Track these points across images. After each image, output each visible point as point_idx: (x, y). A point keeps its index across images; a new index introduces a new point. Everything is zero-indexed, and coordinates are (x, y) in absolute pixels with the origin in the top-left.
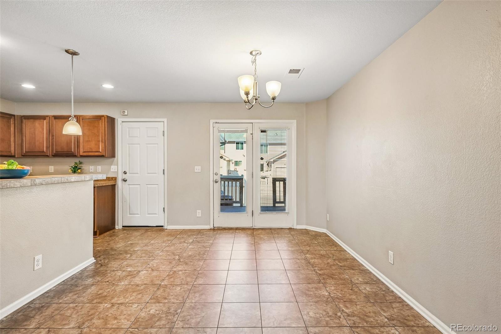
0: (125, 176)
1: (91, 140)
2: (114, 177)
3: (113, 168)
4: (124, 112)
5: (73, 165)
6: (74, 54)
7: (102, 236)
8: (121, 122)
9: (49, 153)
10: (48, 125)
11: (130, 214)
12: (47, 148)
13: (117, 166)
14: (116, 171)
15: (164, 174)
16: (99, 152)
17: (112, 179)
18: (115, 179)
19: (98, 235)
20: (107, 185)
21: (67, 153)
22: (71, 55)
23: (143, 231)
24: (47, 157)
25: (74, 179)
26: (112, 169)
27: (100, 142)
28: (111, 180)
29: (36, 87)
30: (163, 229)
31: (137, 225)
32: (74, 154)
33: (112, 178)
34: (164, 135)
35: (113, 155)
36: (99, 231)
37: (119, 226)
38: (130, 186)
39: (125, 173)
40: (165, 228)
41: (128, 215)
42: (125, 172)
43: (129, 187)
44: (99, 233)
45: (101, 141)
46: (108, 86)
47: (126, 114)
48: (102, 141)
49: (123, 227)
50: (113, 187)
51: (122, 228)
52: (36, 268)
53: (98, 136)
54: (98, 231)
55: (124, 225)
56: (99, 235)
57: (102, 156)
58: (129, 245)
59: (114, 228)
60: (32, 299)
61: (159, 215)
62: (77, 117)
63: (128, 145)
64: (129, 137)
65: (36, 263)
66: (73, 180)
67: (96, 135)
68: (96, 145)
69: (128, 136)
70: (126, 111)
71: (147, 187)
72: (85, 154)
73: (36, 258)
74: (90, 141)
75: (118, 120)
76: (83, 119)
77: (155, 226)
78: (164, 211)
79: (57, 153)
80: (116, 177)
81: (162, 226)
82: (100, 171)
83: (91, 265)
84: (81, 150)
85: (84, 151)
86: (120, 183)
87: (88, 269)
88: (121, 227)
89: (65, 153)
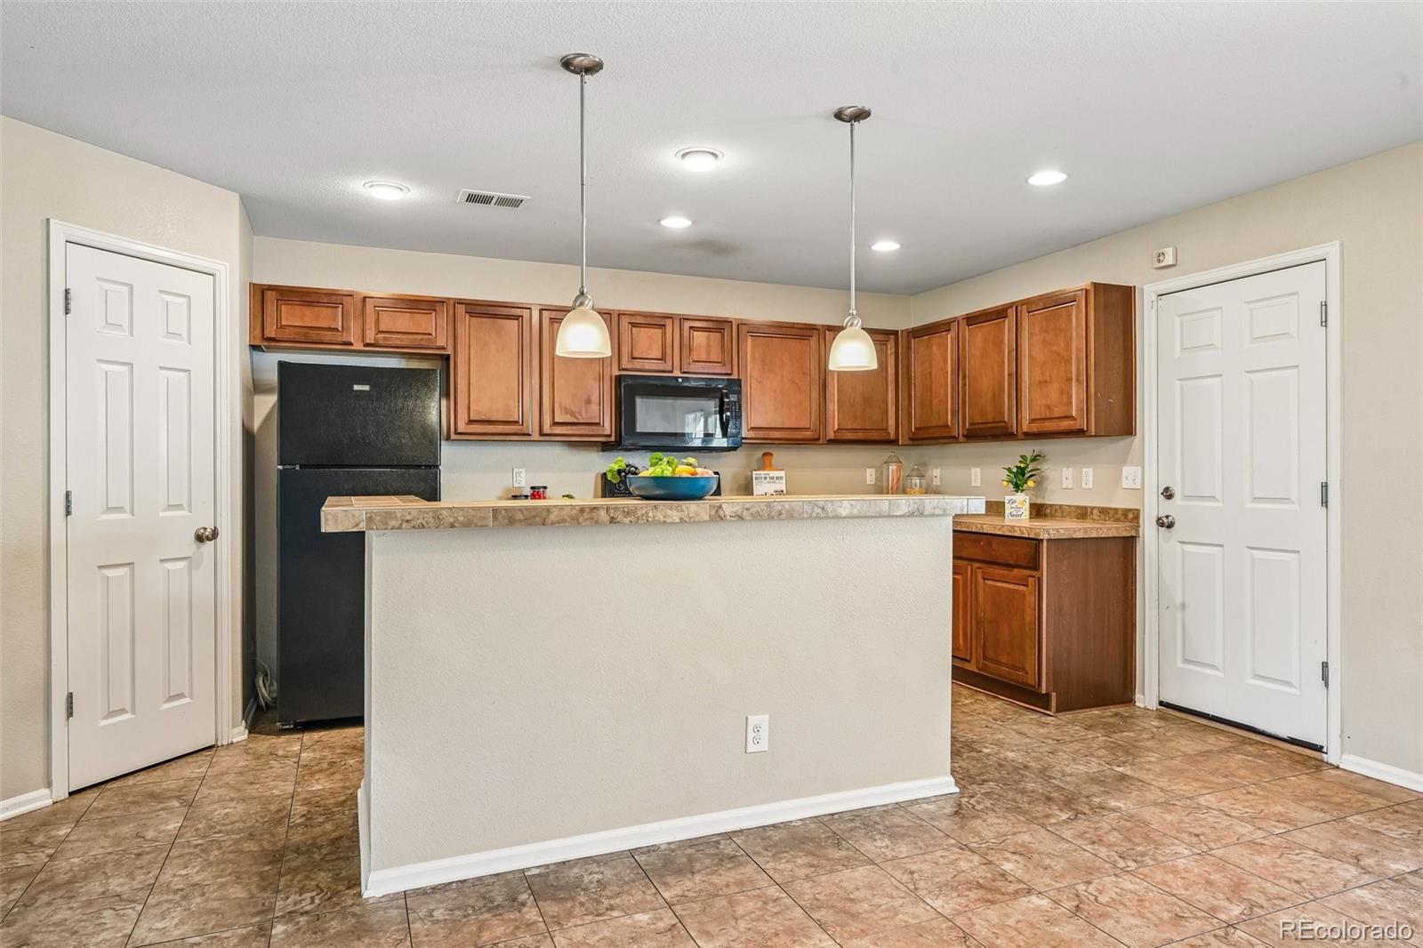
0: (1167, 508)
1: (1048, 380)
2: (1131, 510)
3: (1130, 474)
4: (1161, 258)
5: (1014, 463)
6: (861, 115)
7: (1069, 716)
8: (1154, 297)
9: (958, 431)
10: (955, 347)
11: (1186, 661)
12: (955, 413)
13: (1140, 468)
14: (1139, 487)
15: (1325, 502)
16: (1070, 417)
17: (1126, 517)
18: (1133, 516)
19: (1054, 709)
20: (1094, 535)
21: (995, 427)
22: (849, 124)
23: (1224, 742)
24: (951, 440)
25: (849, 506)
26: (1124, 479)
27: (1074, 383)
28: (1122, 518)
29: (902, 245)
30: (1322, 761)
31: (1211, 713)
32: (1010, 431)
33: (1126, 512)
34: (1325, 323)
35: (1127, 427)
36: (1057, 697)
37: (1146, 698)
38: (1187, 548)
39: (1168, 494)
40: (1332, 758)
41: (1180, 664)
42: (1167, 489)
43: (1183, 549)
44: (1057, 705)
45: (1074, 377)
46: (1047, 178)
47: (1169, 260)
48: (1078, 380)
49: (1161, 703)
50: (1128, 546)
51: (1157, 709)
52: (752, 748)
53: (1068, 361)
54: (1054, 694)
55: (1166, 699)
56: (1057, 711)
57: (1080, 433)
58: (1109, 780)
59: (1130, 701)
60: (737, 827)
61: (1301, 691)
62: (1017, 307)
63: (1178, 382)
64: (1184, 349)
65: (751, 734)
66: (844, 511)
67: (1063, 357)
68: (1062, 393)
69: (1178, 349)
70: (1169, 252)
71: (1253, 559)
72: (1035, 428)
73: (753, 720)
74: (1046, 382)
75: (1143, 290)
76: (1029, 312)
77: (1284, 735)
78: (1325, 678)
79: (973, 427)
80: (1138, 510)
81: (1319, 749)
82: (1091, 487)
83: (933, 799)
84: (1026, 415)
85: (1033, 417)
86: (1149, 533)
87: (914, 809)
88: (1153, 705)
89: (990, 425)
